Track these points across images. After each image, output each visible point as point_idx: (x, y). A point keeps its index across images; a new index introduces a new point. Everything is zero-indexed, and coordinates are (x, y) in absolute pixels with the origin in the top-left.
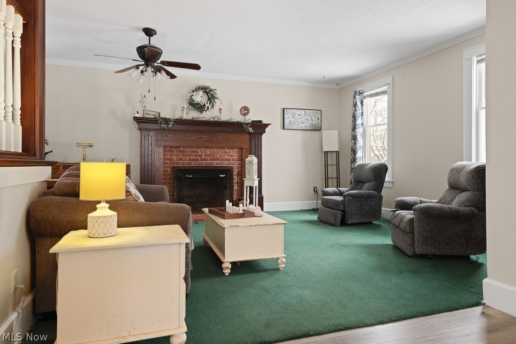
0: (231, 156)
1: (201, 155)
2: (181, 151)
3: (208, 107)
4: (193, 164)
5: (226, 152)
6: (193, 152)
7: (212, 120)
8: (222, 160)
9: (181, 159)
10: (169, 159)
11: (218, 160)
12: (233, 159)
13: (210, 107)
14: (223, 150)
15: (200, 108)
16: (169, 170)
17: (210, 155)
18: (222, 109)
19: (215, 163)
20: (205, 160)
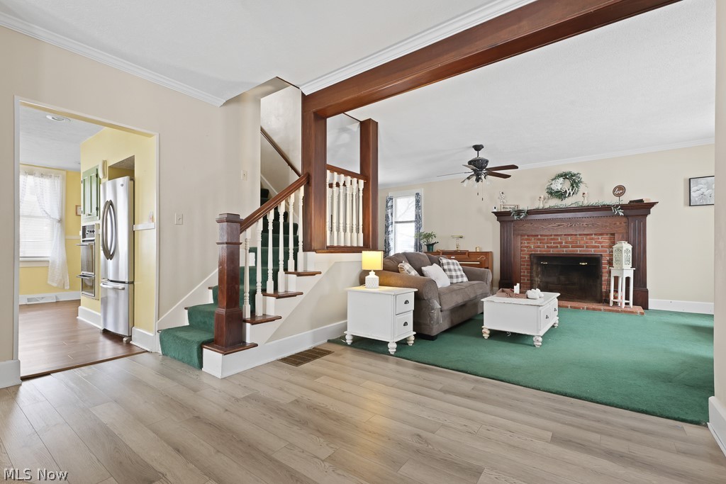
0: (600, 243)
1: (561, 243)
2: (539, 239)
3: (570, 193)
4: (552, 251)
5: (592, 239)
6: (552, 239)
7: (574, 206)
8: (587, 247)
9: (539, 247)
10: (527, 247)
11: (583, 247)
12: (602, 246)
13: (572, 193)
14: (588, 237)
15: (561, 195)
16: (527, 256)
17: (570, 243)
18: (586, 193)
19: (578, 251)
20: (565, 247)
